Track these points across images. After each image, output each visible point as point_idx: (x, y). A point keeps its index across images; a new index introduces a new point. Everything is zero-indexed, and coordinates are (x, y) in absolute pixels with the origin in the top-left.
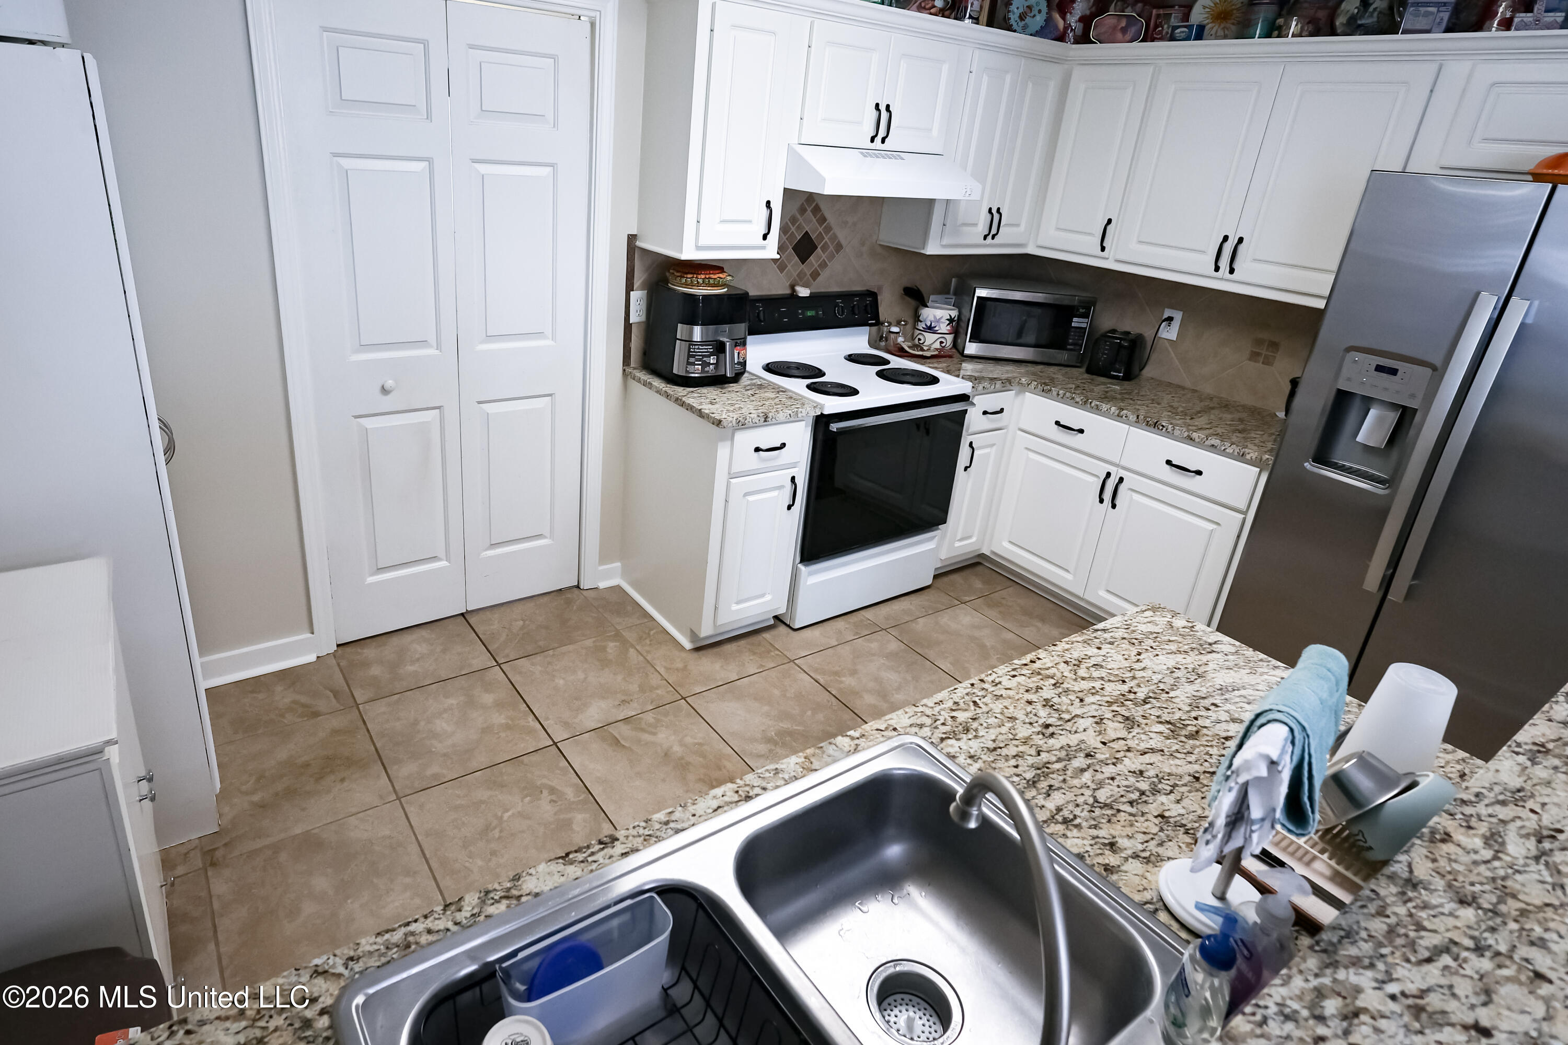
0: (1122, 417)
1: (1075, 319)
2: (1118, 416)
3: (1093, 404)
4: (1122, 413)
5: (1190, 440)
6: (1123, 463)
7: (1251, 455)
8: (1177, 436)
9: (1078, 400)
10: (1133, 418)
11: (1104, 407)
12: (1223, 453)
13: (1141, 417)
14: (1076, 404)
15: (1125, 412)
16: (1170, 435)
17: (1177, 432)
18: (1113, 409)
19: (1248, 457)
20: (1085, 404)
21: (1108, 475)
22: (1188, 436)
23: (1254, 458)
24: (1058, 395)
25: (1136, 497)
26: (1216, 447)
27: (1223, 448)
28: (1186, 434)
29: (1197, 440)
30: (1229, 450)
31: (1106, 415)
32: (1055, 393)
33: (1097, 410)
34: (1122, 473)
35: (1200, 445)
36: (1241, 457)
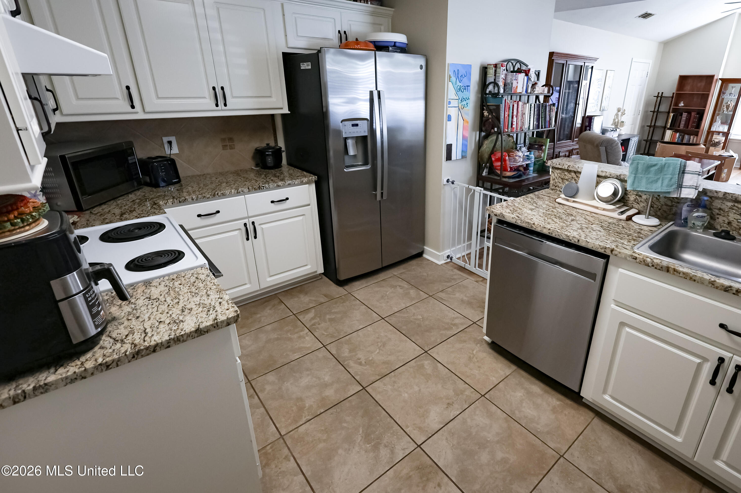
0: (240, 192)
1: (129, 158)
2: (237, 193)
3: (219, 194)
4: (239, 191)
5: (279, 187)
6: (250, 215)
7: (305, 180)
8: (272, 188)
9: (208, 196)
10: (246, 190)
11: (227, 192)
12: (295, 185)
13: (250, 188)
14: (208, 199)
15: (240, 189)
16: (269, 189)
17: (271, 186)
18: (233, 191)
19: (304, 181)
20: (214, 196)
21: (245, 225)
22: (277, 185)
23: (306, 181)
24: (193, 199)
25: (263, 226)
26: (291, 184)
27: (293, 183)
28: (275, 185)
29: (282, 185)
30: (296, 183)
31: (231, 195)
32: (190, 200)
33: (224, 196)
34: (252, 220)
35: (284, 187)
36: (302, 183)
